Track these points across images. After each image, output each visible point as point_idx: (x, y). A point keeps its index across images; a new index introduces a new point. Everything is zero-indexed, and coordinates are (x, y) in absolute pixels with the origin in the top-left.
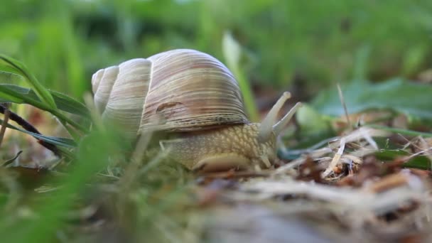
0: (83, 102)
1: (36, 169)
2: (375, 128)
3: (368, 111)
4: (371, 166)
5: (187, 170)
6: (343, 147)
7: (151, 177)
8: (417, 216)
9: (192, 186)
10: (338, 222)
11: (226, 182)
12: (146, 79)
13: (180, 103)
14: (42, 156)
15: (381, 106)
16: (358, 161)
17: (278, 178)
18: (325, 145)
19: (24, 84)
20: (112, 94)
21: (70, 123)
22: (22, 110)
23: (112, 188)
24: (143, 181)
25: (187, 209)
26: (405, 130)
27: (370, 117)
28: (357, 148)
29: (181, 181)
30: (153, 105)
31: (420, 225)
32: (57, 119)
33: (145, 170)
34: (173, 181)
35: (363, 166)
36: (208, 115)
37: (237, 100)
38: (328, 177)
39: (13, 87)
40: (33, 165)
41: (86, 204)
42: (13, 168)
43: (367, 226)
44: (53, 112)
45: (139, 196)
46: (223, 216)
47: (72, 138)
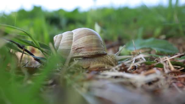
0: (49, 45)
1: (33, 68)
2: (145, 54)
3: (142, 49)
4: (144, 66)
5: (83, 68)
6: (134, 61)
7: (71, 70)
8: (158, 83)
9: (85, 73)
10: (132, 85)
11: (95, 72)
12: (72, 39)
13: (83, 48)
14: (35, 63)
16: (139, 65)
17: (113, 71)
18: (129, 60)
19: (30, 40)
20: (60, 44)
21: (45, 52)
22: (29, 48)
23: (58, 74)
24: (68, 72)
25: (83, 81)
26: (155, 55)
27: (143, 51)
28: (139, 61)
29: (81, 72)
30: (74, 48)
31: (160, 86)
32: (40, 51)
33: (69, 68)
34: (78, 72)
35: (141, 67)
36: (93, 52)
37: (102, 46)
38: (129, 70)
39: (27, 41)
40: (32, 66)
41: (50, 79)
42: (25, 67)
43: (142, 86)
44: (39, 49)
45: (67, 77)
46: (95, 83)
47: (45, 57)
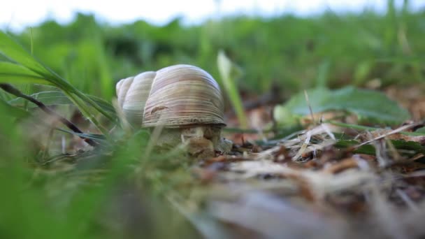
4: (330, 152)
6: (309, 139)
12: (148, 88)
13: (167, 108)
15: (338, 107)
16: (321, 149)
18: (296, 137)
26: (355, 126)
30: (150, 108)
35: (324, 152)
36: (185, 117)
38: (297, 160)
